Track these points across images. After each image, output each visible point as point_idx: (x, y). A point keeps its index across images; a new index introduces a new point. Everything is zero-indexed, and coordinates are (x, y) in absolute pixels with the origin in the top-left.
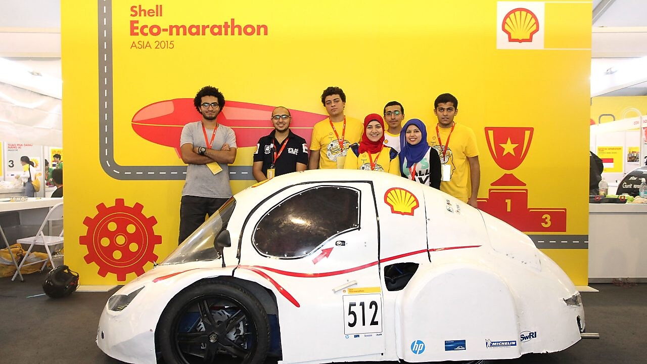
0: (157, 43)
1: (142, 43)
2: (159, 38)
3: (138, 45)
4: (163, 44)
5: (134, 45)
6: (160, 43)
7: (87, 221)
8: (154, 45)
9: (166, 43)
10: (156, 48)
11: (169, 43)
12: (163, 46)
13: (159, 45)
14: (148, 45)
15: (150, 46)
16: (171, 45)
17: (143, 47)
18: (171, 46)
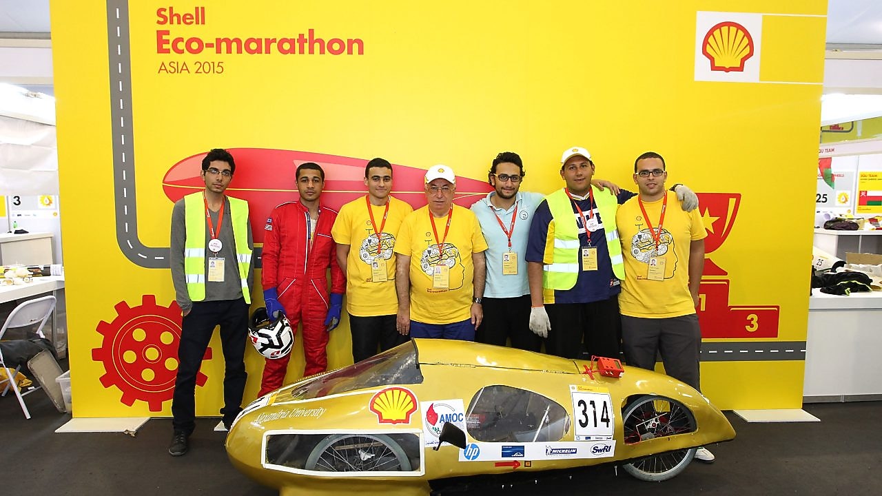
0: (198, 65)
1: (175, 66)
2: (200, 57)
3: (169, 68)
4: (206, 66)
5: (163, 68)
6: (202, 65)
7: (102, 327)
8: (193, 68)
9: (212, 65)
10: (197, 72)
11: (216, 65)
12: (207, 70)
13: (201, 68)
14: (185, 68)
15: (187, 69)
16: (218, 68)
17: (176, 70)
18: (220, 69)
